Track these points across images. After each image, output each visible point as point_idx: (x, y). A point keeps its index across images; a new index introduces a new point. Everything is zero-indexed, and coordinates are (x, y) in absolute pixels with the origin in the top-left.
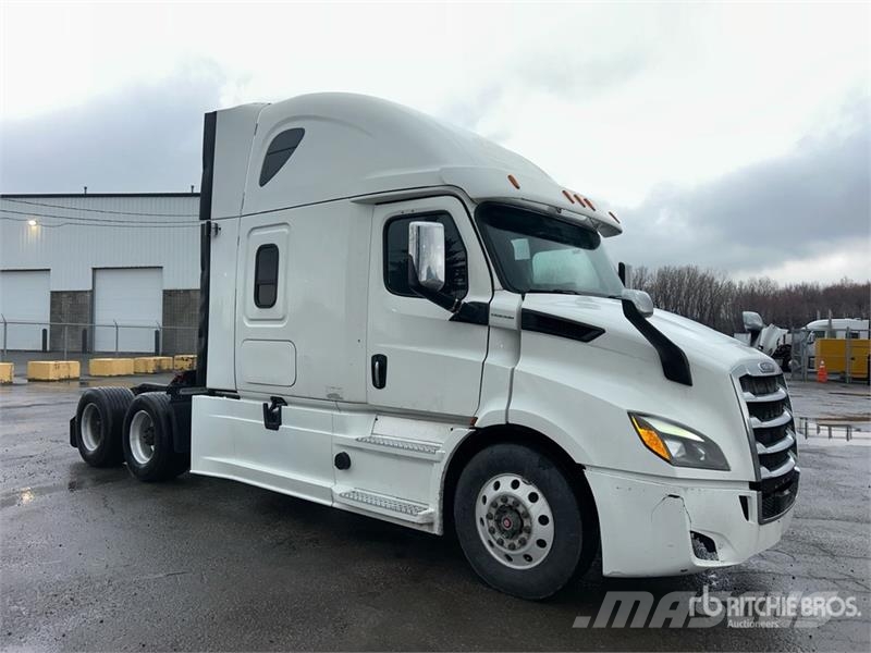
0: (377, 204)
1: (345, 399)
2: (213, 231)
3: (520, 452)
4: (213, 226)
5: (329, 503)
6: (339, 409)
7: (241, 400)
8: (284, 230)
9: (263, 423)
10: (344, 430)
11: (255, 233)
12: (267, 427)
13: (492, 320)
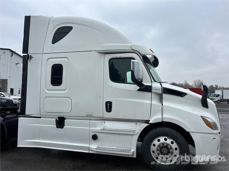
0: (106, 54)
1: (94, 116)
2: (30, 57)
3: (167, 129)
4: (30, 56)
5: (88, 152)
6: (91, 120)
7: (41, 118)
8: (66, 59)
9: (56, 126)
10: (95, 127)
11: (50, 60)
12: (57, 127)
13: (153, 91)
